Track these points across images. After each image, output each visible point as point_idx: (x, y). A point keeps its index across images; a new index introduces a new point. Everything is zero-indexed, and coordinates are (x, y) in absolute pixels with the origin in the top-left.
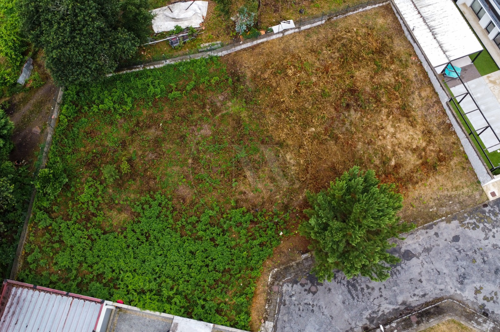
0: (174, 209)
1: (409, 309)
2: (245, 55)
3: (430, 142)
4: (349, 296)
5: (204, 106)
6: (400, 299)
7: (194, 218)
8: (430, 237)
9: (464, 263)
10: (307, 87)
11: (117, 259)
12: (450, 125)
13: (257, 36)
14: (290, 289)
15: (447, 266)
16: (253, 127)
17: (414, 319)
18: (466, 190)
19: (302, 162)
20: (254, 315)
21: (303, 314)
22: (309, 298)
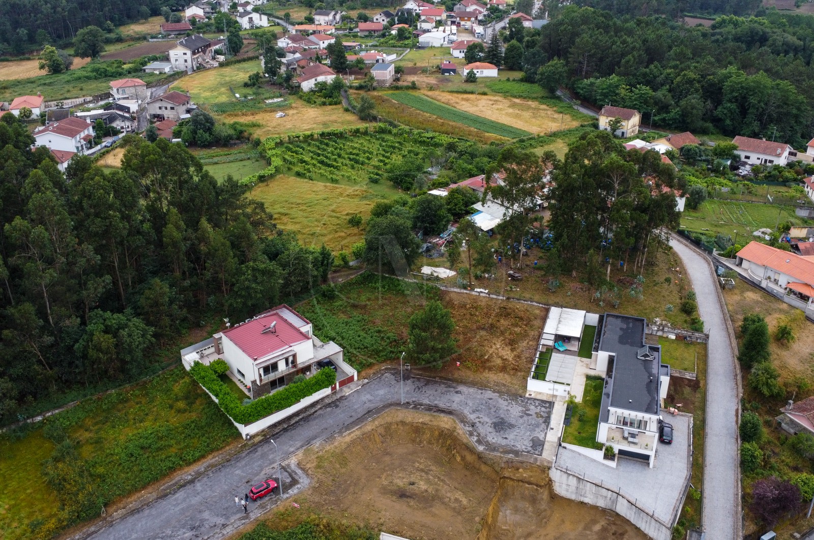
2: (453, 293)
3: (515, 360)
4: (413, 390)
6: (436, 402)
8: (476, 392)
9: (484, 407)
13: (465, 288)
14: (388, 375)
15: (473, 404)
17: (434, 410)
20: (363, 373)
21: (385, 386)
22: (394, 382)
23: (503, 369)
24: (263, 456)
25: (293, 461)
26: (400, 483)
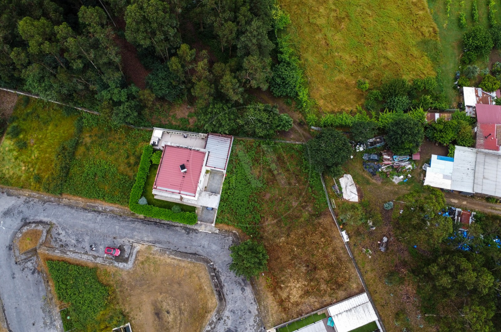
0: (260, 193)
1: (222, 287)
2: (330, 219)
3: (293, 304)
4: (227, 263)
5: (306, 202)
6: (226, 284)
7: (256, 200)
8: (250, 300)
9: (239, 314)
10: (316, 247)
11: (241, 173)
12: (302, 316)
13: (339, 224)
14: (230, 240)
15: (238, 306)
16: (297, 224)
17: (218, 289)
18: (271, 319)
19: (281, 244)
20: (221, 225)
21: (221, 245)
22: (227, 247)
23: (281, 302)
24: (133, 229)
25: (138, 247)
26: (165, 306)
